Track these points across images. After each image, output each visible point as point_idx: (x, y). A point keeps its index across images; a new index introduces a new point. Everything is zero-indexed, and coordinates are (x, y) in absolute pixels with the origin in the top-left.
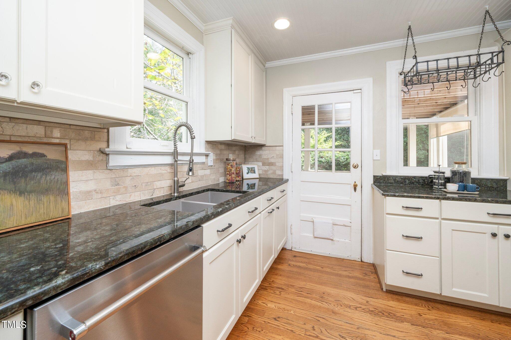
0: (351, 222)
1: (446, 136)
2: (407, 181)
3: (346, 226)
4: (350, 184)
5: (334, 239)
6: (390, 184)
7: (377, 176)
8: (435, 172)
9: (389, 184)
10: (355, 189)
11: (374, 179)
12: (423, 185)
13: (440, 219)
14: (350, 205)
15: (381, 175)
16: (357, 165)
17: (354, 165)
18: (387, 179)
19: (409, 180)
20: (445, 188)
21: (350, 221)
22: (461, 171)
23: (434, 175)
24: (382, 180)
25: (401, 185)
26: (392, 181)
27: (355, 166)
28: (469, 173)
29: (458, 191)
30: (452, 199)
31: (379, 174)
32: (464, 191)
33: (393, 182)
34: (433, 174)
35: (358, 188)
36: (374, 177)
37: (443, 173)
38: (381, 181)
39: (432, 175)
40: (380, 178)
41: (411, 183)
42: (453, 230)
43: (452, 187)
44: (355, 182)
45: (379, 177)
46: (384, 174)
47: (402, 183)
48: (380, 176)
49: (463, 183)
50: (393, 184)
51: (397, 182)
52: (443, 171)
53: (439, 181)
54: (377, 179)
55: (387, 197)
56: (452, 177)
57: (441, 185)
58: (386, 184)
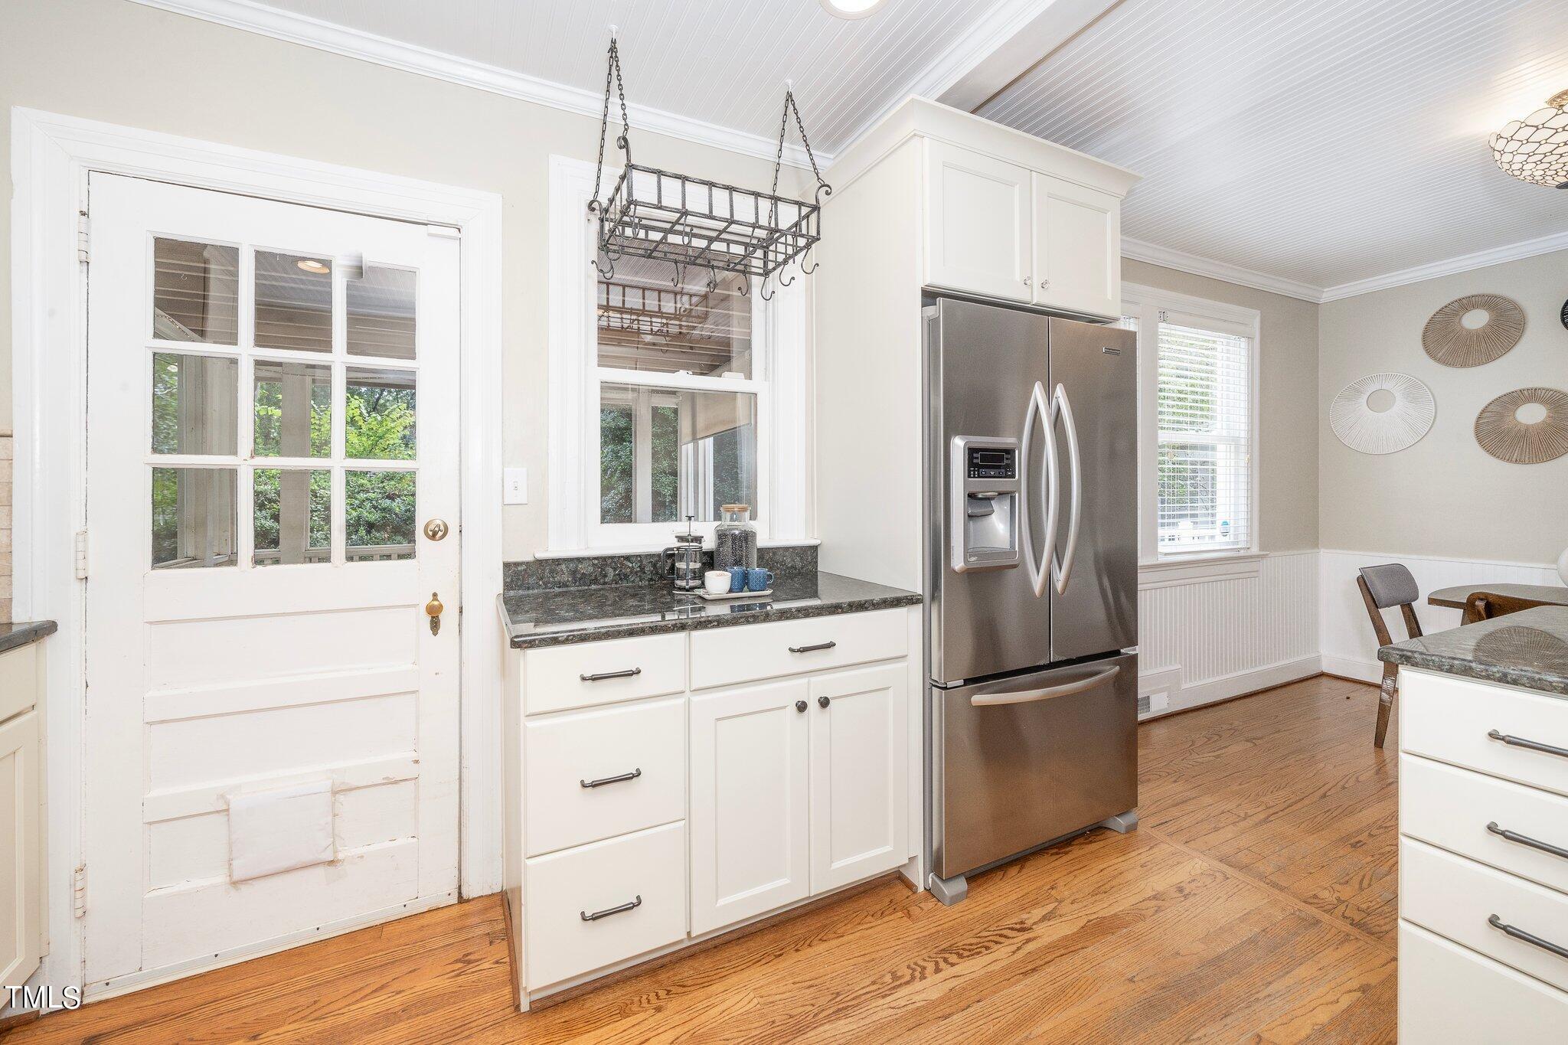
0: (417, 762)
1: (712, 439)
2: (611, 573)
3: (396, 782)
4: (414, 606)
5: (340, 856)
6: (560, 587)
7: (517, 564)
8: (681, 539)
9: (557, 590)
10: (435, 625)
11: (504, 574)
12: (651, 579)
13: (688, 693)
14: (413, 692)
15: (530, 558)
16: (442, 528)
17: (432, 527)
18: (552, 571)
19: (615, 569)
20: (703, 586)
21: (414, 755)
22: (737, 532)
23: (678, 549)
24: (533, 575)
25: (593, 587)
26: (566, 578)
27: (435, 534)
28: (754, 535)
29: (731, 591)
30: (716, 623)
31: (524, 555)
32: (741, 590)
33: (568, 581)
34: (675, 544)
35: (448, 619)
36: (507, 566)
37: (698, 539)
38: (532, 581)
39: (672, 549)
40: (525, 570)
41: (621, 579)
42: (718, 720)
43: (718, 582)
44: (435, 595)
45: (524, 567)
46: (542, 555)
47: (595, 581)
48: (527, 564)
49: (741, 565)
50: (567, 586)
51: (580, 579)
52: (698, 534)
53: (688, 565)
54: (517, 573)
55: (531, 652)
56: (718, 550)
57: (694, 578)
58: (545, 588)
